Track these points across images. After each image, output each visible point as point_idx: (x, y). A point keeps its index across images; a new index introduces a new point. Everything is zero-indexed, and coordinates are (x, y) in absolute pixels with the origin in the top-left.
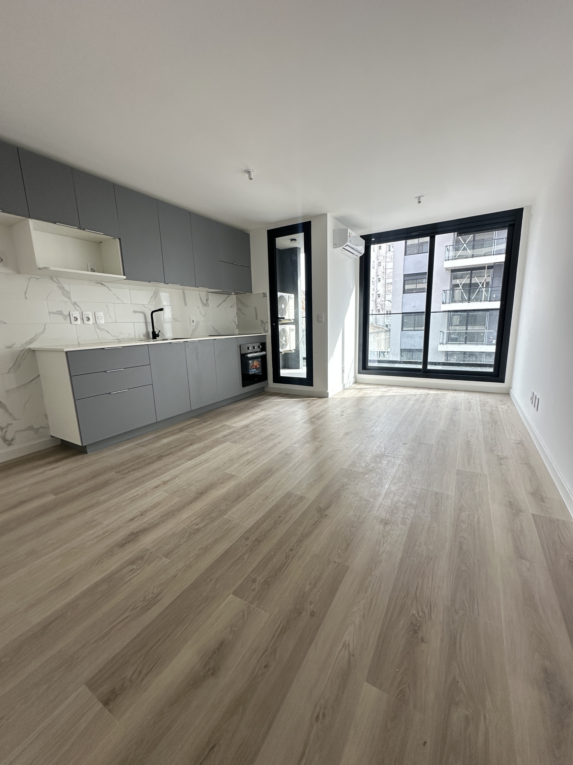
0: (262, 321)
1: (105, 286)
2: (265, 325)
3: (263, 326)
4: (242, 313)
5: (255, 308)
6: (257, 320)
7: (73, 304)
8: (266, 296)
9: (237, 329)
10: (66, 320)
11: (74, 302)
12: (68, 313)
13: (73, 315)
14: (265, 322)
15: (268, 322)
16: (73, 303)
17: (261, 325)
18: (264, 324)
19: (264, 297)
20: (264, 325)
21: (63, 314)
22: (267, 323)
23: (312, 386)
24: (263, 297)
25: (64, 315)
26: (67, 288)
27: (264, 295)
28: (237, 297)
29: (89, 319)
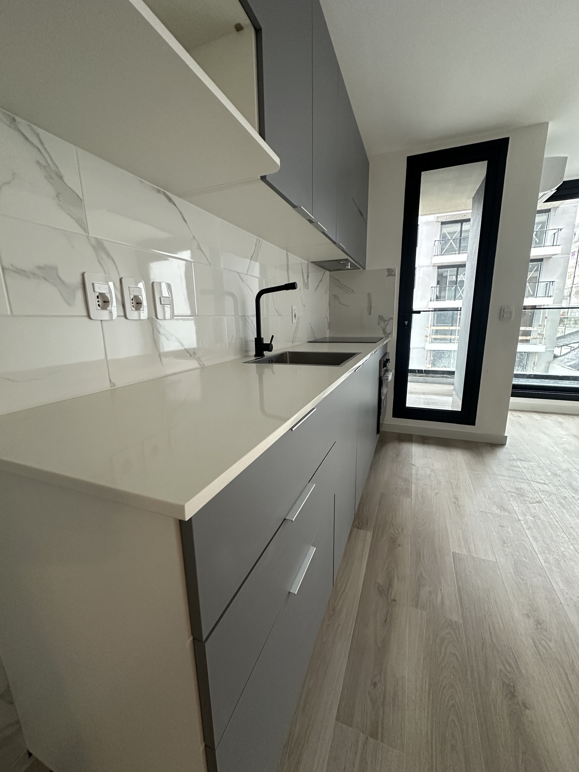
0: (381, 318)
1: (175, 205)
2: (387, 324)
3: (382, 324)
4: (340, 303)
5: (369, 295)
6: (370, 314)
7: (93, 247)
8: (395, 275)
9: (328, 329)
10: (69, 304)
11: (96, 238)
12: (79, 279)
13: (96, 285)
14: (387, 319)
15: (393, 319)
16: (94, 242)
17: (379, 324)
18: (385, 321)
19: (390, 277)
20: (384, 323)
21: (60, 278)
22: (391, 320)
23: (473, 424)
24: (388, 276)
25: (62, 282)
26: (71, 180)
27: (390, 272)
28: (331, 276)
29: (138, 304)
